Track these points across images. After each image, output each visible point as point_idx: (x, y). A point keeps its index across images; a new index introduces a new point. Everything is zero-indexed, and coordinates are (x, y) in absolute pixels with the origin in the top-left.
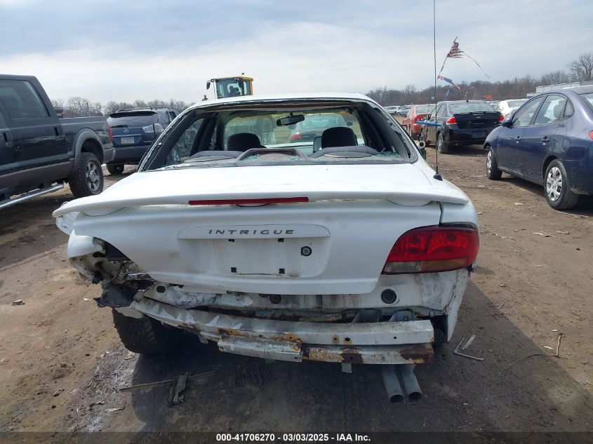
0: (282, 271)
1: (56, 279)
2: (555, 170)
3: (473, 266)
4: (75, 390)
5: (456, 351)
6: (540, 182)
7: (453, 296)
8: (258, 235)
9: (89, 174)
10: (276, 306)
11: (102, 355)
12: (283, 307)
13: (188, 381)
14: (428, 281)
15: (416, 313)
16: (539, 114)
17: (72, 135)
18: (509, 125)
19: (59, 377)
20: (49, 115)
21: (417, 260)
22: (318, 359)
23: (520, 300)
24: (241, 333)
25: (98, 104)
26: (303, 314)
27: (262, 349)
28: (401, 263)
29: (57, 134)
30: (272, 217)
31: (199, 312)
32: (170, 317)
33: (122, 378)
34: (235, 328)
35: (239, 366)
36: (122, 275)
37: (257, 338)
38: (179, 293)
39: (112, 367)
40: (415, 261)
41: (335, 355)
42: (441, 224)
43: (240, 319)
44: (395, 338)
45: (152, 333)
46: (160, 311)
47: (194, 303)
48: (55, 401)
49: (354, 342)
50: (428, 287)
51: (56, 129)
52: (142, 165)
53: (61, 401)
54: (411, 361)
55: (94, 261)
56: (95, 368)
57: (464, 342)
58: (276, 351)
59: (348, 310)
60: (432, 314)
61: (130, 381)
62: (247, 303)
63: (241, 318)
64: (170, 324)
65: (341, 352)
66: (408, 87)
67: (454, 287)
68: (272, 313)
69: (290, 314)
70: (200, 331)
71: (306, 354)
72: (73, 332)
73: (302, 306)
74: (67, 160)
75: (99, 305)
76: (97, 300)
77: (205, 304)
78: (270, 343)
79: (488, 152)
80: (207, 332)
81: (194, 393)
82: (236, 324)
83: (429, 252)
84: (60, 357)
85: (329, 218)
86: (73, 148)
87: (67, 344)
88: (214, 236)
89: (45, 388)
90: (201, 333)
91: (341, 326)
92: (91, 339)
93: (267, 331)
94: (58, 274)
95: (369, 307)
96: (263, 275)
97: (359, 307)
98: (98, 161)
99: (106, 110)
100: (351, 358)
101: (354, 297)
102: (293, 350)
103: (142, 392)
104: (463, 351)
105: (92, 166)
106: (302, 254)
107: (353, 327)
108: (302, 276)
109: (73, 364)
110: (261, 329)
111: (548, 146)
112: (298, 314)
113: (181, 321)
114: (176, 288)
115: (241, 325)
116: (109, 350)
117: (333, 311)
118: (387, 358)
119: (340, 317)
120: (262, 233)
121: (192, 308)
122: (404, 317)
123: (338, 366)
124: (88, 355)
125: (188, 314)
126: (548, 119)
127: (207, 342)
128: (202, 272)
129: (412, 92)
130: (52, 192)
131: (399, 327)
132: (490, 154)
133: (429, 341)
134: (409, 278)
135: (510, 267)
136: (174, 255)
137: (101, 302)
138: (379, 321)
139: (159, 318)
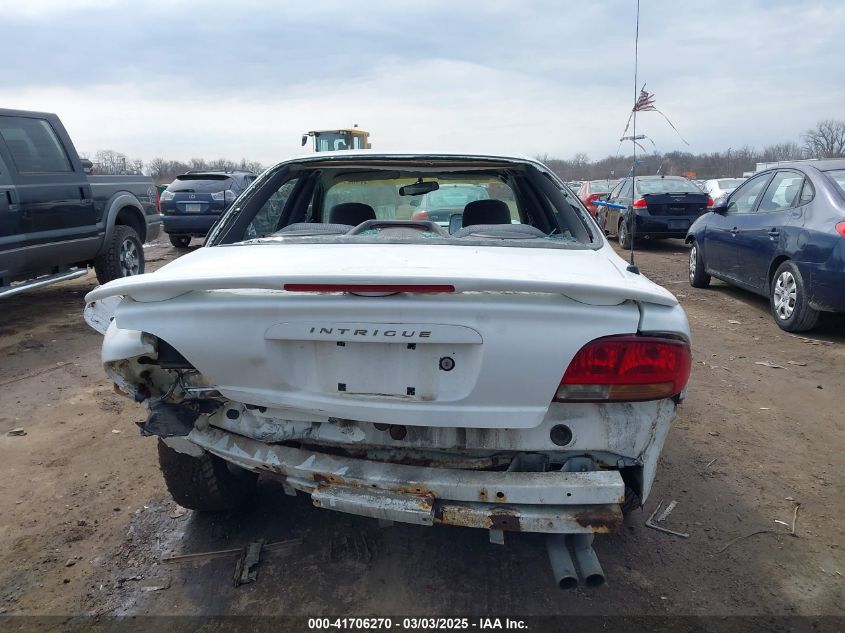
0: (411, 391)
1: (73, 401)
2: (786, 275)
3: (681, 396)
4: (97, 559)
5: (649, 523)
6: (765, 292)
7: (652, 438)
8: (380, 338)
9: (125, 256)
10: (398, 443)
11: (138, 511)
12: (408, 444)
13: (262, 552)
14: (617, 414)
15: (598, 462)
16: (764, 197)
17: (105, 200)
18: (723, 210)
19: (75, 540)
20: (74, 170)
21: (604, 383)
22: (455, 523)
23: (739, 454)
24: (347, 480)
25: (137, 162)
26: (436, 457)
27: (376, 505)
28: (580, 387)
29: (83, 197)
30: (400, 312)
31: (287, 448)
32: (245, 455)
33: (166, 544)
34: (338, 473)
35: (336, 534)
36: (178, 390)
37: (369, 490)
38: (258, 420)
39: (153, 528)
40: (601, 384)
41: (480, 518)
42: (639, 333)
43: (345, 460)
44: (569, 495)
45: (214, 480)
46: (230, 445)
47: (279, 434)
48: (68, 574)
49: (509, 499)
50: (617, 423)
51: (81, 189)
52: (212, 238)
53: (77, 574)
54: (590, 530)
55: (139, 369)
56: (128, 528)
57: (661, 511)
58: (396, 508)
59: (503, 453)
60: (621, 464)
61: (178, 548)
62: (357, 437)
63: (347, 459)
64: (244, 465)
65: (490, 514)
66: (578, 156)
67: (654, 425)
68: (392, 454)
69: (417, 457)
70: (286, 476)
71: (439, 514)
72: (96, 478)
73: (436, 445)
74: (94, 234)
75: (142, 432)
76: (141, 425)
77: (296, 437)
78: (388, 496)
79: (691, 249)
80: (296, 478)
81: (271, 568)
82: (339, 468)
83: (621, 372)
84: (76, 511)
85: (482, 316)
86: (104, 219)
87: (87, 493)
88: (317, 336)
89: (55, 554)
90: (288, 480)
91: (490, 476)
92: (122, 488)
93: (385, 479)
94: (74, 395)
95: (533, 449)
96: (384, 396)
97: (519, 449)
98: (138, 239)
99: (149, 171)
100: (504, 523)
101: (511, 433)
102: (421, 508)
103: (195, 565)
104: (659, 523)
105: (129, 245)
106: (441, 367)
107: (508, 477)
108: (439, 400)
109: (96, 522)
110: (375, 475)
111: (777, 243)
112: (428, 457)
113: (260, 460)
114: (256, 413)
115: (346, 468)
116: (147, 504)
117: (480, 454)
118: (556, 524)
119: (490, 464)
120: (386, 334)
121: (277, 443)
122: (582, 467)
123: (484, 533)
124: (117, 510)
125: (270, 452)
126: (777, 205)
127: (295, 494)
128: (297, 389)
129: (584, 164)
130: (70, 279)
131: (576, 480)
132: (694, 251)
133: (617, 501)
134: (590, 409)
135: (724, 408)
136: (257, 362)
137: (146, 428)
138: (546, 471)
139: (228, 456)
